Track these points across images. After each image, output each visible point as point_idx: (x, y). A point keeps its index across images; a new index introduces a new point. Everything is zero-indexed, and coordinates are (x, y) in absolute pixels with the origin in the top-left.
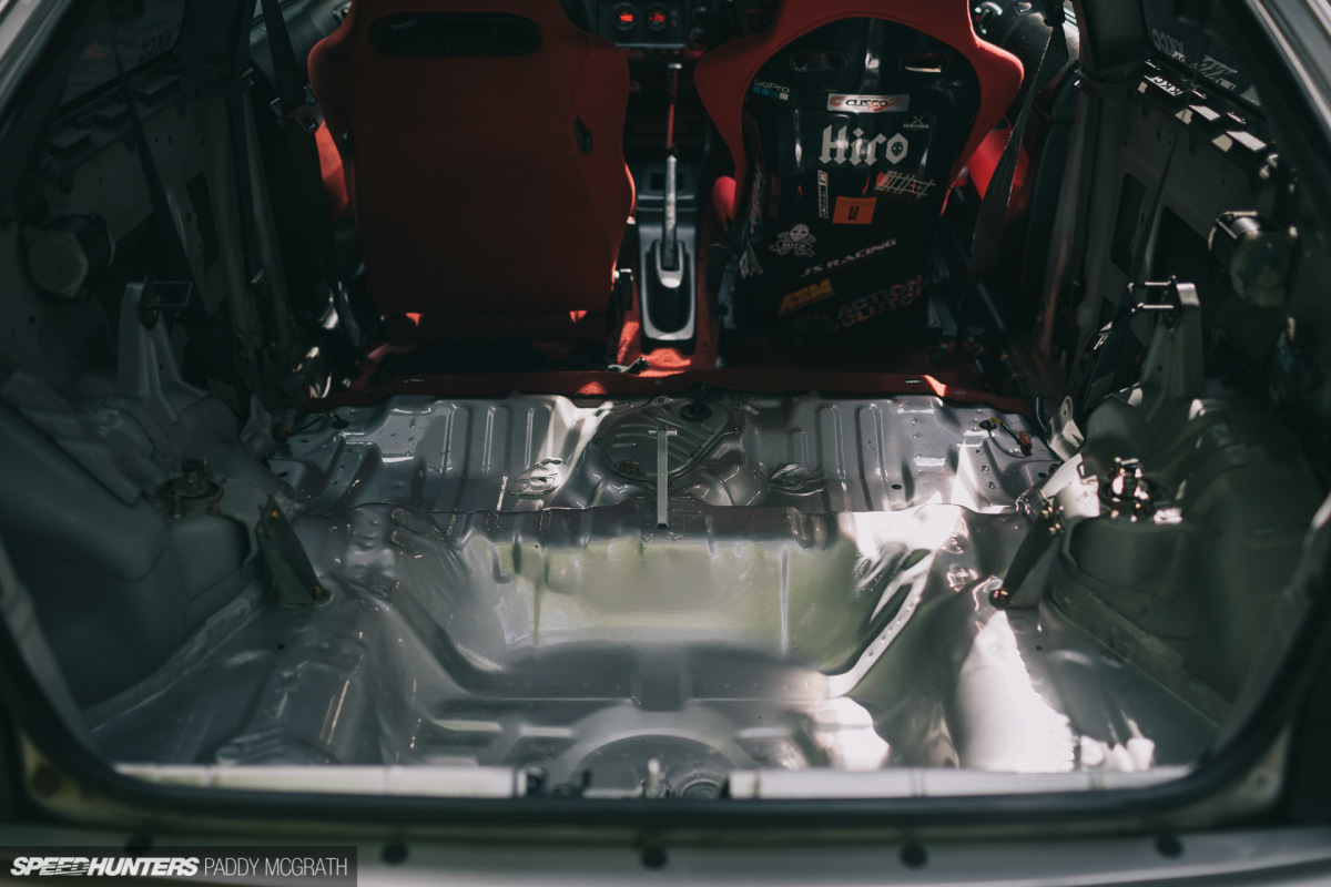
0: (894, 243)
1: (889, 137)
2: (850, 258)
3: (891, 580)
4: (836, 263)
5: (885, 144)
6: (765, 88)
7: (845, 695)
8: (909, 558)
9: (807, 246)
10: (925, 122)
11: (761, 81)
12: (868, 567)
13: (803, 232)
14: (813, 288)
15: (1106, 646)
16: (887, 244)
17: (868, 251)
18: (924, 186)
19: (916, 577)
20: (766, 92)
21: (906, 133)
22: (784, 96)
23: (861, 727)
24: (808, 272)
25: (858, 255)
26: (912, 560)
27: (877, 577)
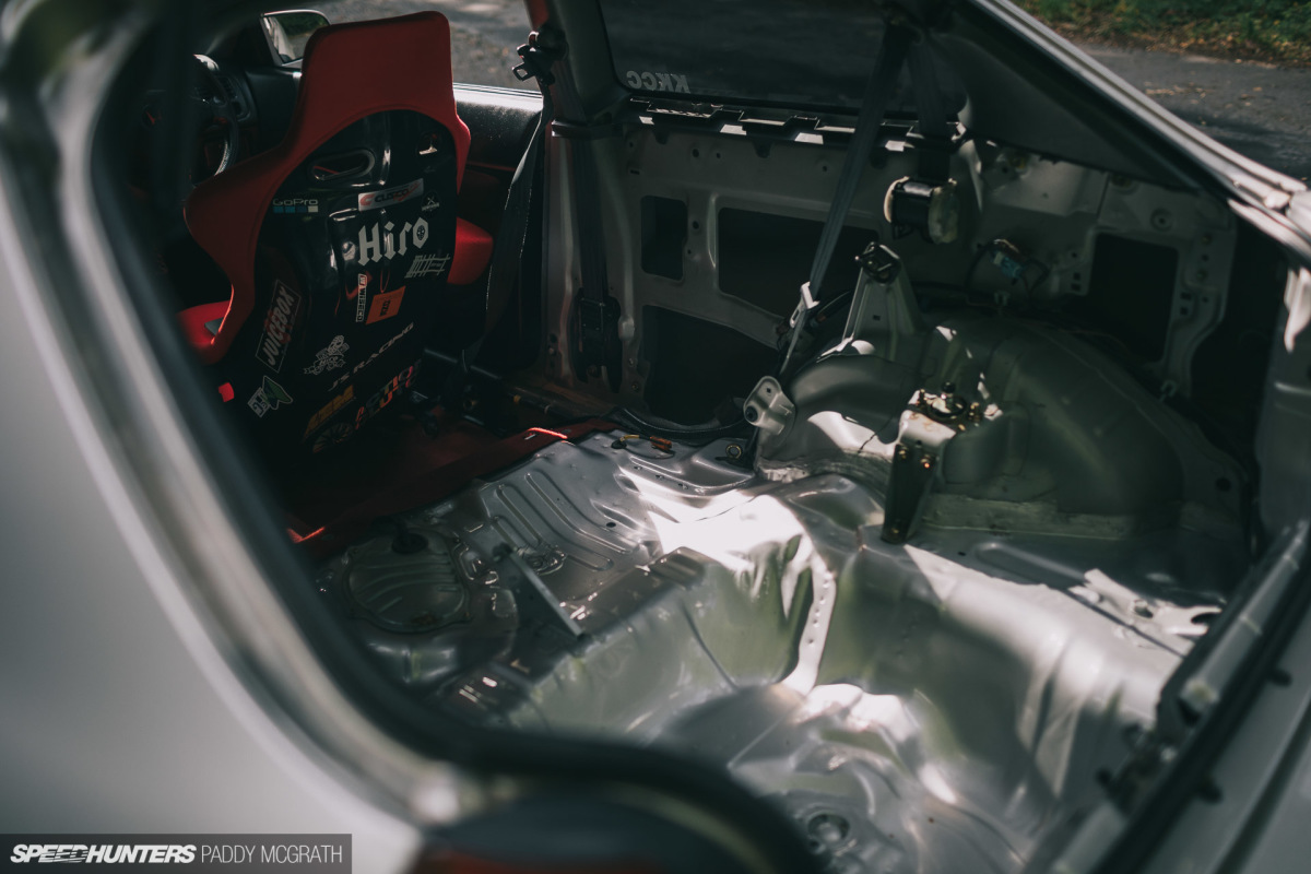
0: (411, 327)
1: (413, 224)
2: (374, 356)
3: (782, 575)
4: (362, 365)
5: (411, 230)
6: (289, 206)
7: (816, 685)
8: (787, 550)
9: (340, 357)
10: (436, 201)
11: (282, 200)
12: (748, 578)
13: (339, 344)
14: (339, 398)
15: (988, 529)
16: (406, 331)
17: (390, 343)
18: (441, 262)
19: (809, 560)
20: (293, 210)
21: (426, 216)
22: (314, 209)
23: (858, 700)
24: (335, 384)
25: (381, 350)
26: (791, 551)
27: (764, 579)
